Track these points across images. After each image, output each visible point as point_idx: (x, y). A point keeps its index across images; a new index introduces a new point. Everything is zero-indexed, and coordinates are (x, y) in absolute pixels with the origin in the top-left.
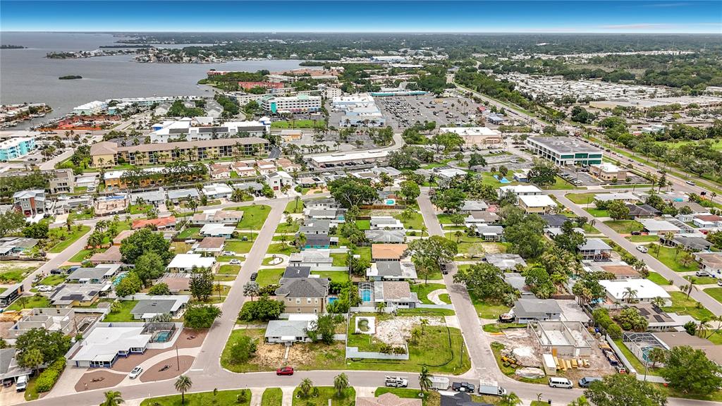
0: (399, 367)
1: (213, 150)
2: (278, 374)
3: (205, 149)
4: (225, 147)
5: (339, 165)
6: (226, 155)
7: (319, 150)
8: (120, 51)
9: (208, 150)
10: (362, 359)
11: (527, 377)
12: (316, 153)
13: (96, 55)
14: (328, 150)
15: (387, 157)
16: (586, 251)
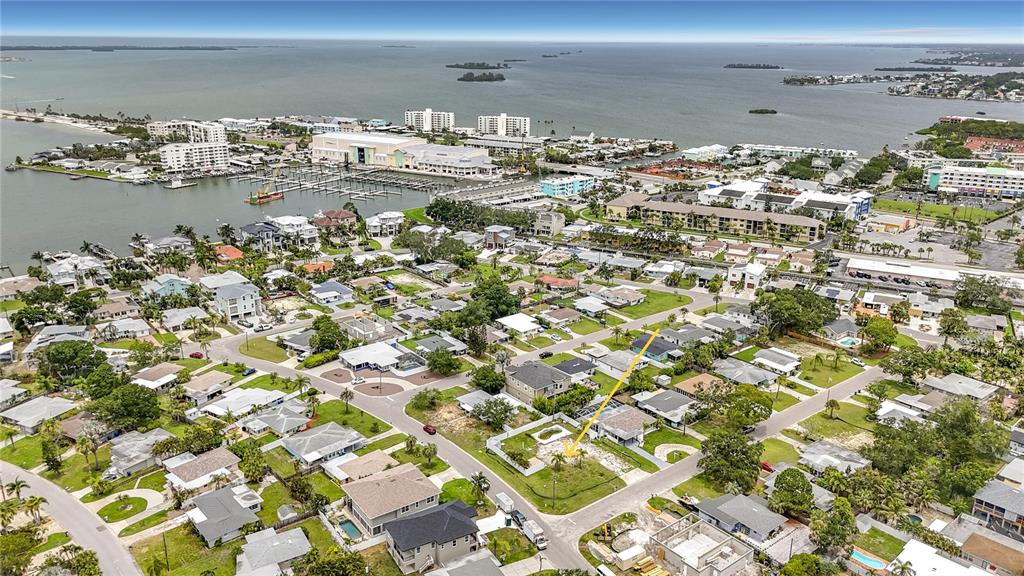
0: (510, 476)
1: (739, 223)
2: (425, 429)
3: (728, 219)
4: (755, 222)
5: (880, 278)
6: (754, 232)
7: (891, 253)
8: (888, 77)
9: (733, 222)
10: (495, 454)
11: (592, 553)
12: (884, 255)
13: (848, 82)
14: (906, 256)
15: (955, 282)
16: (987, 504)
